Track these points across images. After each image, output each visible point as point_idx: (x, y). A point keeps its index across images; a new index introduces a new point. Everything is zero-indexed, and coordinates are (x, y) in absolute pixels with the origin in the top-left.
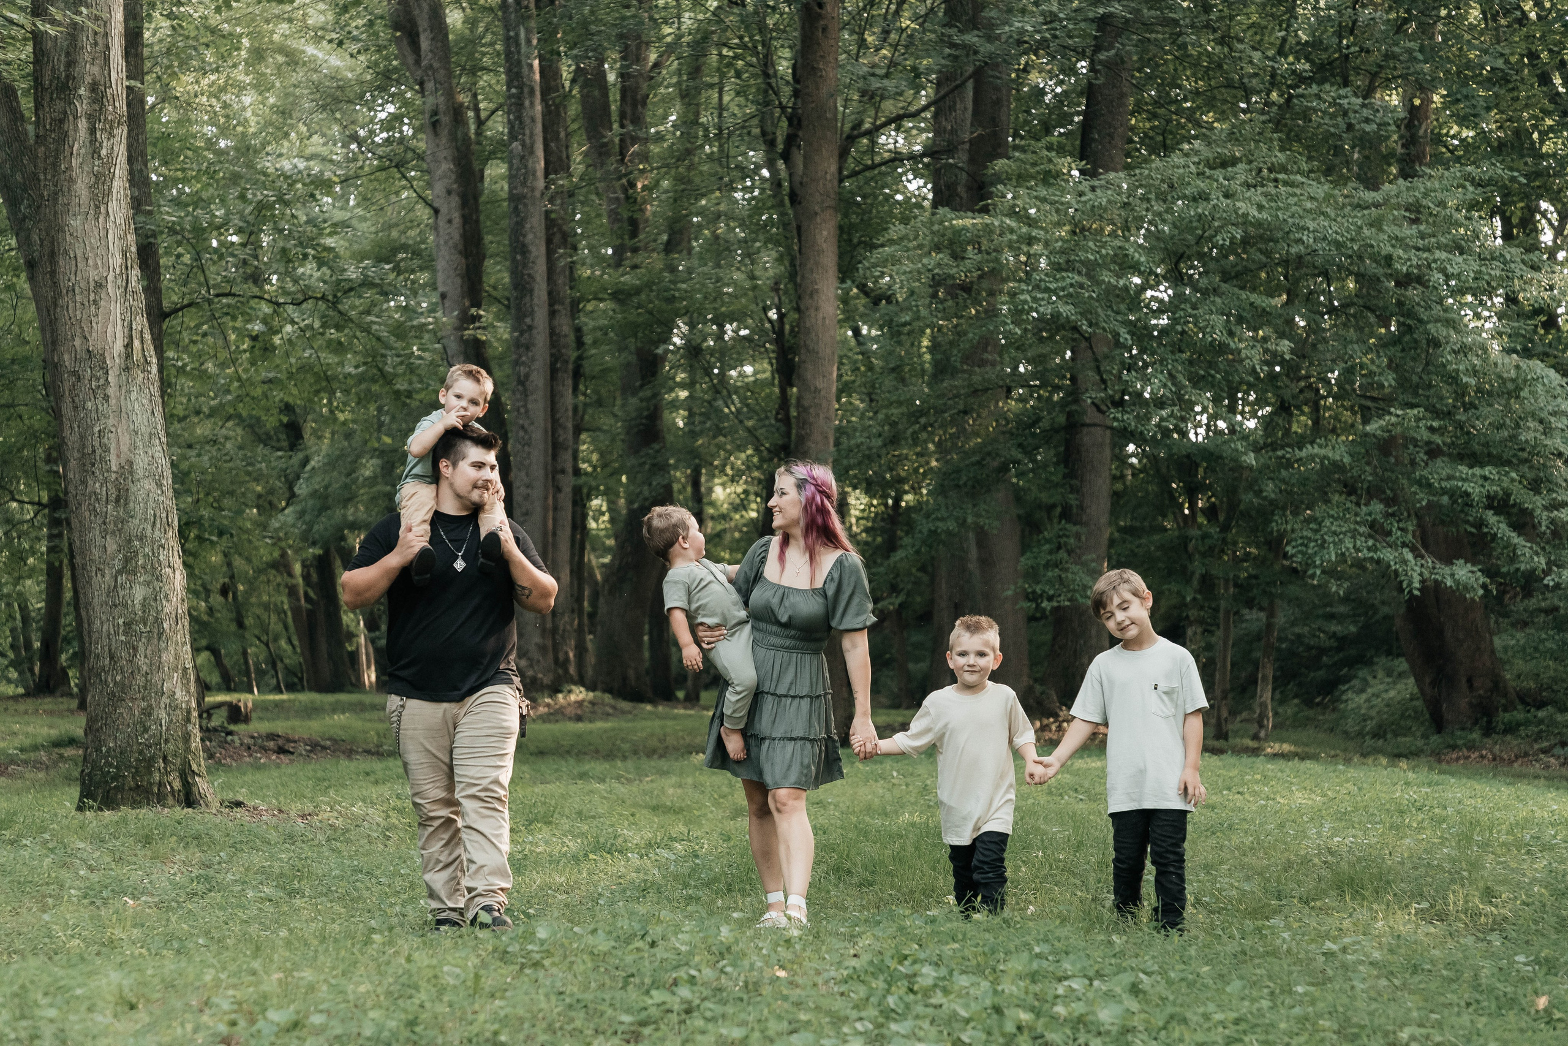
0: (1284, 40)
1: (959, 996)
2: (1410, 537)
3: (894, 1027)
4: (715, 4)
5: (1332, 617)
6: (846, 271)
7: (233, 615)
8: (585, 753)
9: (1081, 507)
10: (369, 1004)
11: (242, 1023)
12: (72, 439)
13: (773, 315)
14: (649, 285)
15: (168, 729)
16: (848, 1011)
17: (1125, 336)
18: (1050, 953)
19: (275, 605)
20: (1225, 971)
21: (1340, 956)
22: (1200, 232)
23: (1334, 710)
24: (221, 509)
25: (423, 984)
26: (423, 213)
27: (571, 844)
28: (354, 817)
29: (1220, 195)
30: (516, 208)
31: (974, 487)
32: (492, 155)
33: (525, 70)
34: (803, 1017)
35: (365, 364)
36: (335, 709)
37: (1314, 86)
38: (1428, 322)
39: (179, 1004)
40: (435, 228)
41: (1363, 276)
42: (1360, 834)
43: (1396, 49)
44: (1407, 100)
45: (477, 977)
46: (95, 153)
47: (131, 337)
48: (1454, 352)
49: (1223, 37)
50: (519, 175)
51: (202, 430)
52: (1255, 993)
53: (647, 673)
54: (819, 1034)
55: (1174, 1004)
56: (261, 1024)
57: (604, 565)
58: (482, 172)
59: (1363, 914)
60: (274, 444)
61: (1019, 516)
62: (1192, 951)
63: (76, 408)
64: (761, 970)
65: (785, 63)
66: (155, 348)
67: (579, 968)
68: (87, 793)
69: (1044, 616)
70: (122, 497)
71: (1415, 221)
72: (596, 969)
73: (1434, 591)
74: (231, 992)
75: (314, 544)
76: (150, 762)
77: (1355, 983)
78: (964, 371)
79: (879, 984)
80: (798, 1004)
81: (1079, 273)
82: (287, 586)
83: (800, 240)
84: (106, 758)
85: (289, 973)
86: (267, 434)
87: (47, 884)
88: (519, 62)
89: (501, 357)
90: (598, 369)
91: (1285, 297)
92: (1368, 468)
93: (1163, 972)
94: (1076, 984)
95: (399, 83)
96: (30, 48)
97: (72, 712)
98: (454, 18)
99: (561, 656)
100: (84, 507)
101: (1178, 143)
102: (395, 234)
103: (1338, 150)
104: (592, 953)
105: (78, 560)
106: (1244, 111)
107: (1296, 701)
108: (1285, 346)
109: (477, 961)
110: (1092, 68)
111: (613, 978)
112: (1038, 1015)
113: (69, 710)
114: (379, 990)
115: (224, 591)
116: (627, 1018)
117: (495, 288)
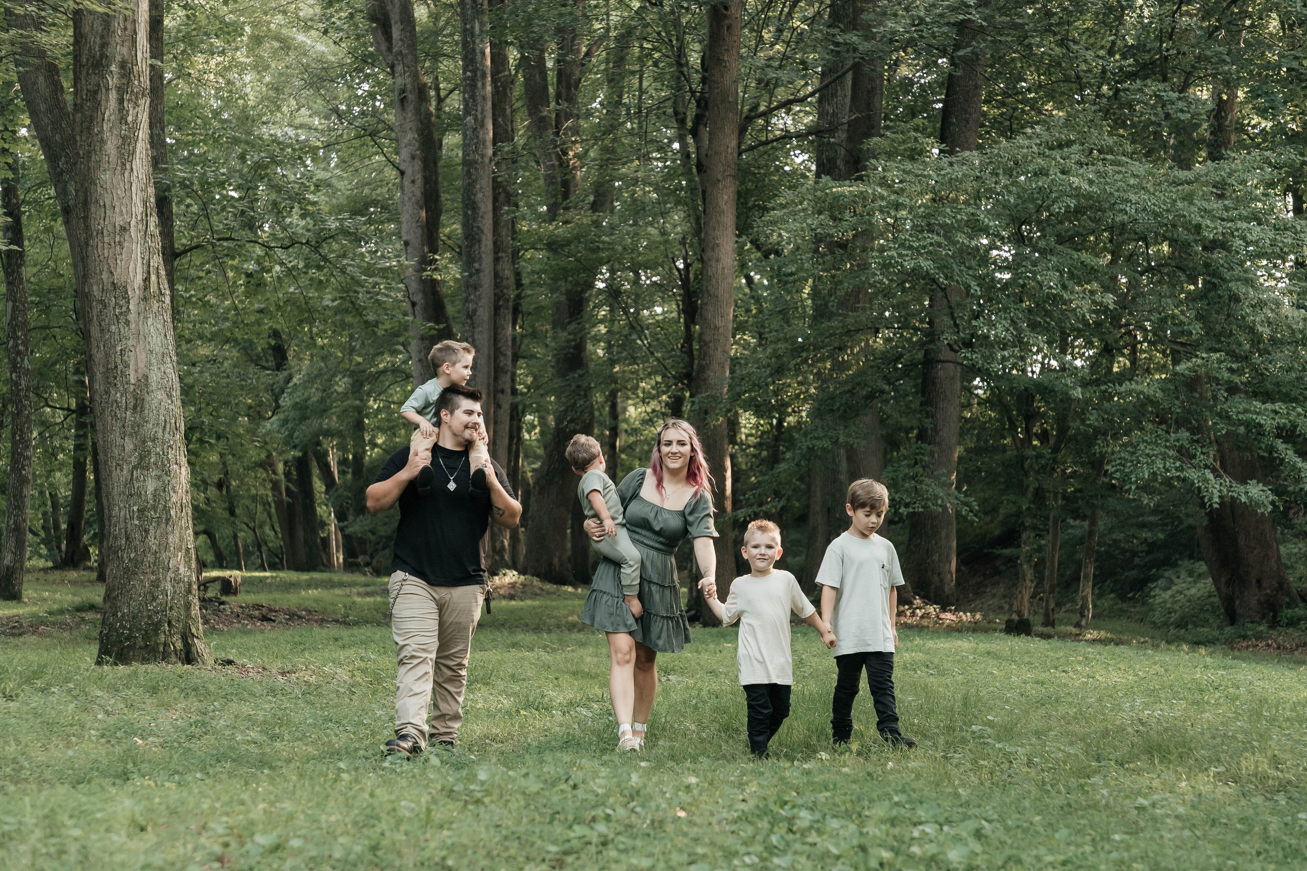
0: (1114, 43)
1: (831, 836)
2: (1211, 460)
3: (776, 861)
4: (638, 5)
5: (1143, 526)
6: (743, 227)
7: (227, 505)
8: (517, 627)
9: (935, 430)
10: (339, 831)
11: (234, 845)
12: (98, 356)
13: (680, 264)
14: (577, 238)
15: (172, 599)
16: (738, 847)
17: (975, 289)
18: (907, 802)
19: (262, 498)
20: (1054, 821)
21: (1150, 810)
22: (1040, 202)
23: (1144, 604)
24: (218, 417)
25: (383, 815)
26: (391, 174)
27: (505, 702)
28: (326, 676)
29: (1058, 171)
30: (468, 172)
31: (845, 411)
32: (449, 128)
33: (479, 57)
34: (700, 850)
35: (341, 298)
36: (309, 585)
37: (1138, 81)
38: (1231, 281)
39: (182, 828)
40: (402, 187)
41: (1176, 241)
42: (1167, 708)
43: (1208, 53)
44: (1216, 95)
45: (429, 811)
46: (123, 119)
47: (149, 272)
48: (1252, 306)
49: (1062, 40)
50: (471, 143)
51: (204, 351)
52: (1079, 839)
53: (569, 560)
54: (714, 865)
55: (1011, 847)
56: (249, 846)
57: (534, 470)
58: (441, 141)
59: (1169, 776)
60: (264, 364)
61: (882, 436)
62: (1027, 803)
63: (102, 330)
64: (665, 810)
65: (695, 55)
66: (169, 282)
67: (513, 806)
68: (104, 651)
69: (901, 520)
70: (138, 405)
71: (1221, 197)
72: (526, 807)
73: (1231, 506)
74: (224, 819)
75: (295, 447)
76: (157, 626)
77: (1164, 833)
78: (840, 315)
79: (764, 824)
80: (696, 840)
81: (938, 234)
82: (271, 481)
83: (704, 203)
84: (121, 621)
85: (272, 804)
86: (258, 355)
87: (72, 725)
88: (474, 50)
89: (453, 295)
90: (533, 307)
91: (1109, 257)
92: (1177, 402)
93: (1002, 820)
94: (929, 829)
95: (373, 65)
96: (71, 32)
97: (92, 582)
98: (421, 13)
99: (498, 545)
100: (107, 412)
101: (1022, 128)
102: (366, 191)
103: (1157, 135)
104: (524, 793)
105: (101, 456)
106: (1078, 103)
107: (1112, 595)
108: (1110, 299)
109: (428, 798)
110: (952, 63)
111: (542, 814)
112: (897, 853)
113: (89, 581)
114: (347, 820)
115: (220, 485)
116: (553, 849)
117: (449, 238)
